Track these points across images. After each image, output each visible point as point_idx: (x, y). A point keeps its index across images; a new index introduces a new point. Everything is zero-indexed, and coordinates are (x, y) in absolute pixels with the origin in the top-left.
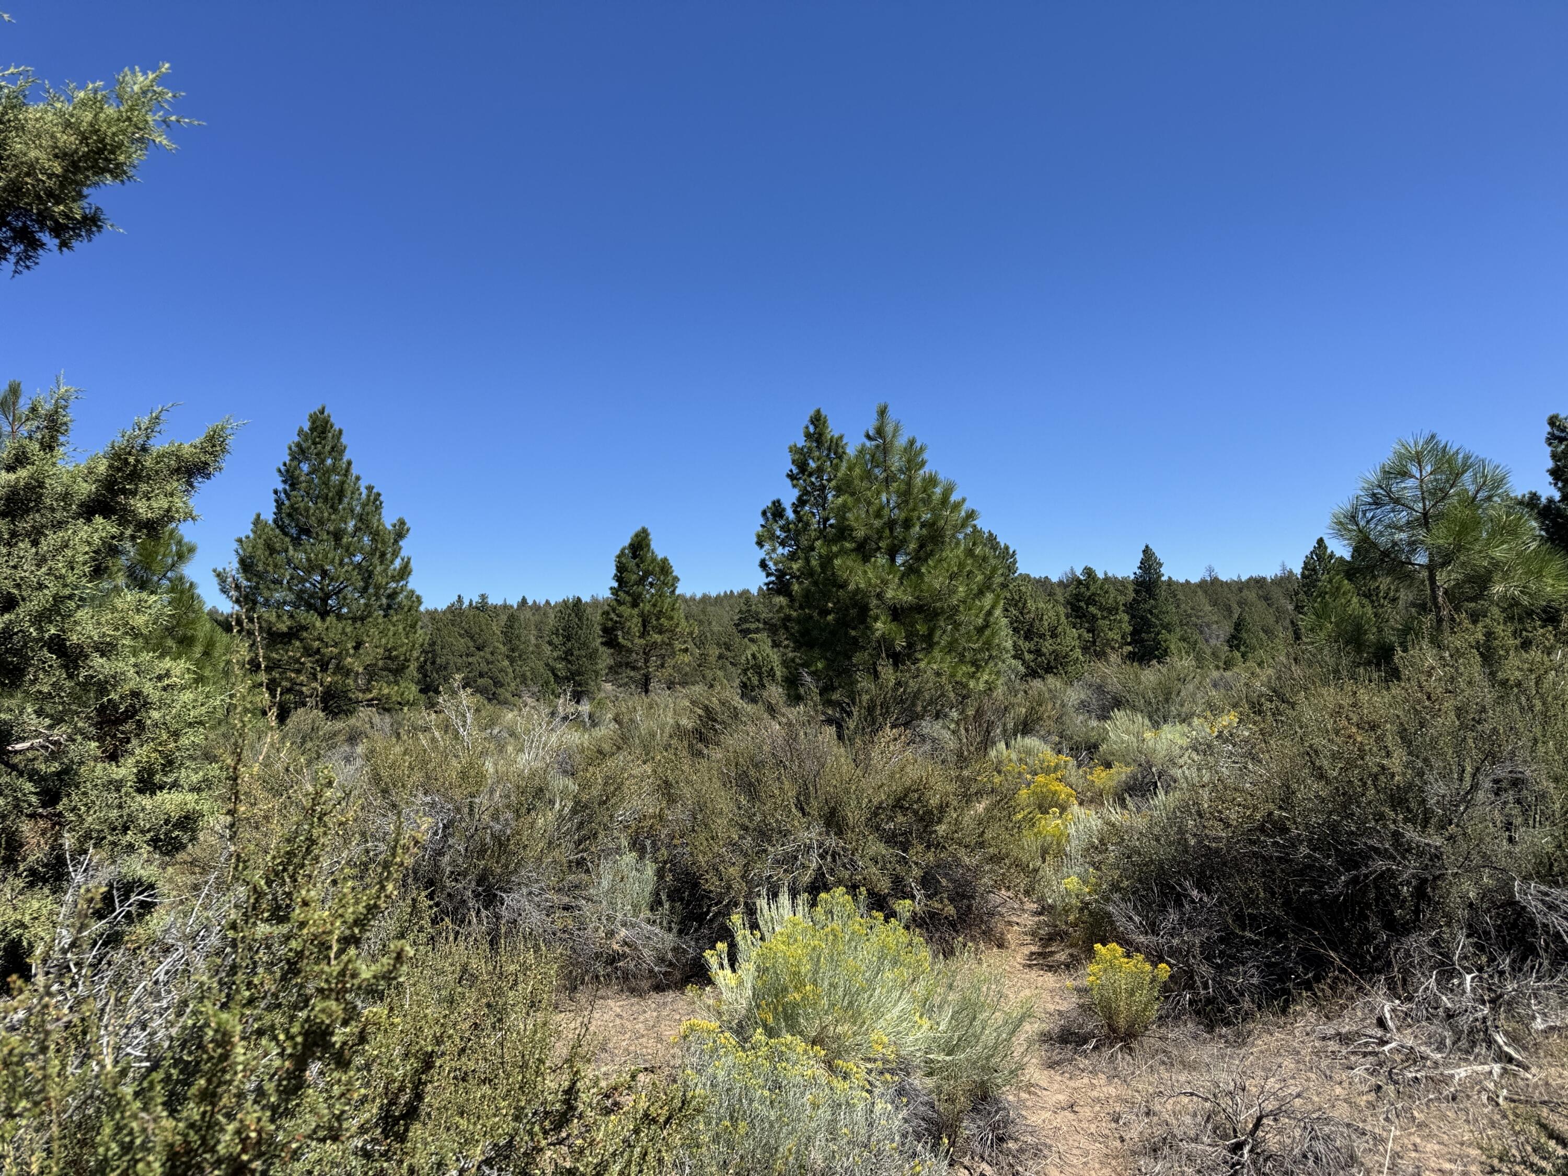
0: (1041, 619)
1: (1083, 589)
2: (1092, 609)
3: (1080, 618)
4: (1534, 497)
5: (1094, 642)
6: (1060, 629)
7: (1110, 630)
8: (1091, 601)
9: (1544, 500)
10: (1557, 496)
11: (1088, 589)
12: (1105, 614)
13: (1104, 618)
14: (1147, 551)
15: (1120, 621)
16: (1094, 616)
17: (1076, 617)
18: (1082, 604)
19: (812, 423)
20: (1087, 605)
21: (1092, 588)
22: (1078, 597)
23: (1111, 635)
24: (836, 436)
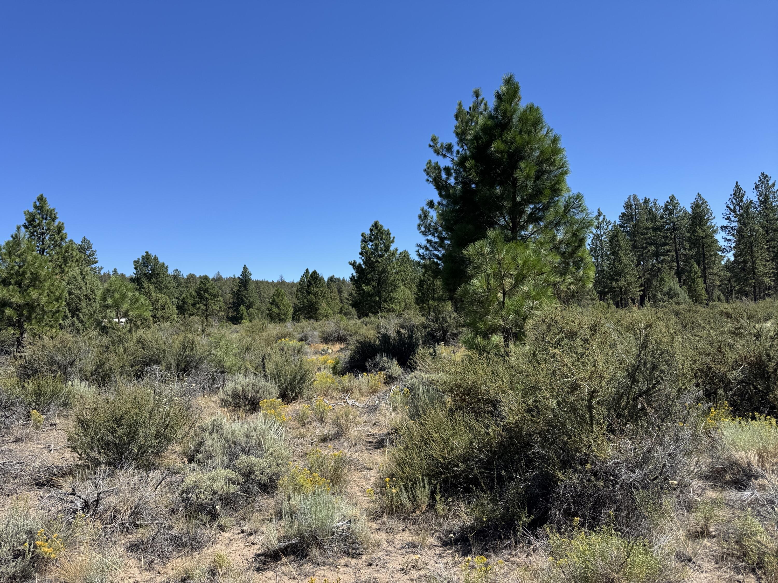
0: (158, 302)
1: (203, 285)
2: (207, 295)
3: (201, 299)
4: (355, 262)
5: (207, 310)
6: (166, 306)
7: (215, 305)
8: (206, 291)
9: (358, 263)
10: (362, 263)
11: (205, 286)
12: (212, 297)
13: (212, 299)
14: (245, 268)
15: (219, 301)
16: (207, 298)
17: (199, 298)
18: (202, 292)
19: (38, 200)
20: (205, 292)
21: (207, 285)
22: (200, 289)
23: (214, 307)
24: (52, 208)
